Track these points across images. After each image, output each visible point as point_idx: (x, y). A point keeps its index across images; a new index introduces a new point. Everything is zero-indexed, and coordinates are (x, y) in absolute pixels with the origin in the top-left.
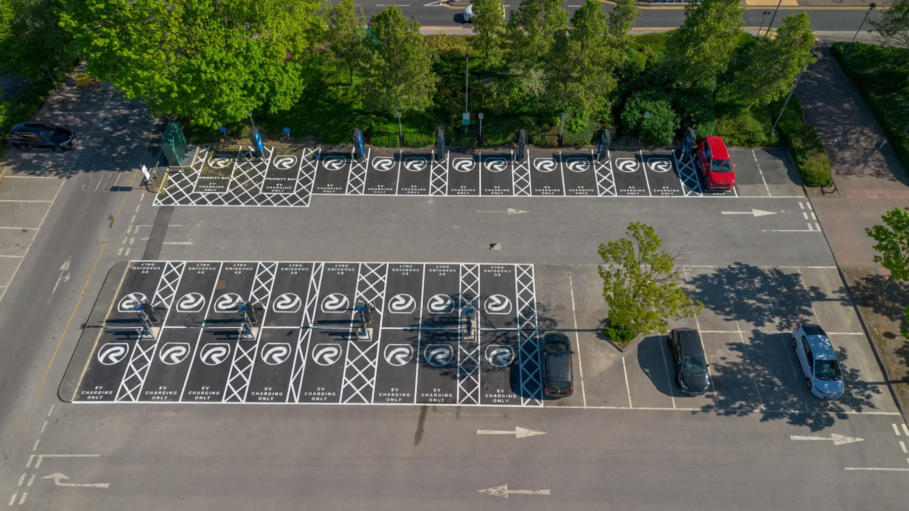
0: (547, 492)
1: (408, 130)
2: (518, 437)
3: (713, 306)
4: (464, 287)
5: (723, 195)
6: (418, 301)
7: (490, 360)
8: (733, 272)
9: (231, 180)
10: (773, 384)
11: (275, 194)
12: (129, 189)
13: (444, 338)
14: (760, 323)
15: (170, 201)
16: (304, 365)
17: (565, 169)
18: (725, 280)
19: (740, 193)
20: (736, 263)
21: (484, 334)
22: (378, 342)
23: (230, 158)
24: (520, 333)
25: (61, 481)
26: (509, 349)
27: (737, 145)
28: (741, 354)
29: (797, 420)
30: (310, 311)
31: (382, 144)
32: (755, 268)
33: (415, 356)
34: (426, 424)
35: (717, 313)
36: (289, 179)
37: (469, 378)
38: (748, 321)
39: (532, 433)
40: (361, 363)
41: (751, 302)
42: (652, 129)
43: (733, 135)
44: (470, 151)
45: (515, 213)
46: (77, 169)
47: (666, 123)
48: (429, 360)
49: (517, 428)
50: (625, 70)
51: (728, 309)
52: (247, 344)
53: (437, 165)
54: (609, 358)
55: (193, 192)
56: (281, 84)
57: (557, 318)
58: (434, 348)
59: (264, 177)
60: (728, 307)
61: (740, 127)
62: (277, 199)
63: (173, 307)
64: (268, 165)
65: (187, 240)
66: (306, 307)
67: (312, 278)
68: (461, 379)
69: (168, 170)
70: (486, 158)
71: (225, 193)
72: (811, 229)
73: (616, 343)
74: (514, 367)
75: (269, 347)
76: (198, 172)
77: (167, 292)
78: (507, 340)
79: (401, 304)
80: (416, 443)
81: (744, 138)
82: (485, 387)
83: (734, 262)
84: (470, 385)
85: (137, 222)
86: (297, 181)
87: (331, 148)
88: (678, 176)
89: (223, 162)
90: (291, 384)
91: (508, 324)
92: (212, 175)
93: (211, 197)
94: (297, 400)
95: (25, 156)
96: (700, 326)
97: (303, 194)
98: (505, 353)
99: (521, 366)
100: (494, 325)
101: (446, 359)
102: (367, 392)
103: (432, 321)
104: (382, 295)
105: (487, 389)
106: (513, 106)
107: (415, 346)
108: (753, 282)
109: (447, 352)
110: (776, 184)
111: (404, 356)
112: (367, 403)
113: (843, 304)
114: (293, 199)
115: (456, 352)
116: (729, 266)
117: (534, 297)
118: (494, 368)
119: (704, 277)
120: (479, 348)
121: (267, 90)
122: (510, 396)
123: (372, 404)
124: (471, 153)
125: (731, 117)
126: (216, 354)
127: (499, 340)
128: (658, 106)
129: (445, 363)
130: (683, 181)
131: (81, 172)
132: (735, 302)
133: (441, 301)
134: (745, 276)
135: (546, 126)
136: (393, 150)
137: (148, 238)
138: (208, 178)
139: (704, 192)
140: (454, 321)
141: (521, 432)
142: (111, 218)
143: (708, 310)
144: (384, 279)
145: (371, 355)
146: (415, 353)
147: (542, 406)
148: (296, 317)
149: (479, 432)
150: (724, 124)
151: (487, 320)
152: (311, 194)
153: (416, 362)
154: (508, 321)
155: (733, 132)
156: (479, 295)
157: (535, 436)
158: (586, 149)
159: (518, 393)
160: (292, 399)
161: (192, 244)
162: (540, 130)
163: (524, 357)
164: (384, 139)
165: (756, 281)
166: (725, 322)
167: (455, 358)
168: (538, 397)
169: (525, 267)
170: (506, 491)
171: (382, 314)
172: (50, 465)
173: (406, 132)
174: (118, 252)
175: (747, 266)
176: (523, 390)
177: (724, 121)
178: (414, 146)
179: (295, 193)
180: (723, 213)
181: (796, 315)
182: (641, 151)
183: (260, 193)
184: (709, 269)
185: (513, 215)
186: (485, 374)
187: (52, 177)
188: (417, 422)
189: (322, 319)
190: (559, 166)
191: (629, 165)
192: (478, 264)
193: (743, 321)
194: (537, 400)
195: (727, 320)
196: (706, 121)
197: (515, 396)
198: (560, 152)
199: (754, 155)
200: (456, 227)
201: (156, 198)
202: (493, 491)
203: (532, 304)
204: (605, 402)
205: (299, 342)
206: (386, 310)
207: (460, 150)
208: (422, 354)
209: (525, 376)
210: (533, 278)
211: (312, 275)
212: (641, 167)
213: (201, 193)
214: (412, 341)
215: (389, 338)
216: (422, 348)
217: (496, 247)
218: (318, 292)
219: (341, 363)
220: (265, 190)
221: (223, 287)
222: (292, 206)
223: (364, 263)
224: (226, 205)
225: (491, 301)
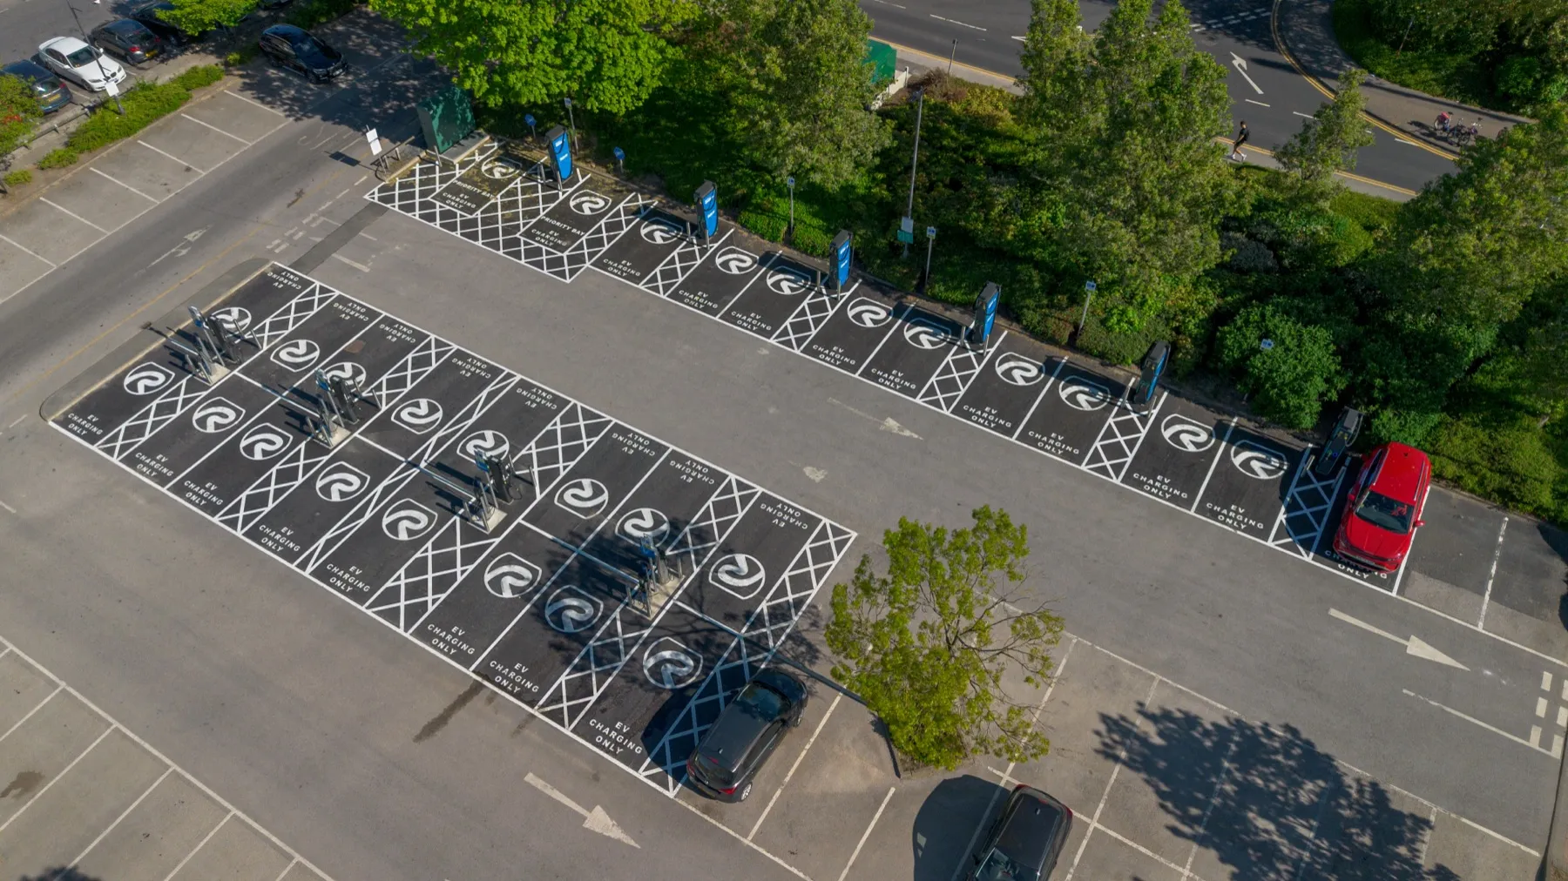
1: (808, 219)
2: (587, 825)
3: (1164, 788)
5: (1362, 578)
6: (612, 503)
7: (652, 662)
8: (1265, 740)
9: (493, 201)
11: (537, 245)
12: (352, 162)
13: (603, 586)
15: (390, 199)
16: (363, 521)
17: (1054, 390)
18: (1233, 747)
19: (1408, 591)
21: (676, 612)
22: (497, 541)
23: (517, 167)
24: (739, 642)
26: (697, 661)
27: (1472, 491)
30: (442, 441)
31: (753, 229)
32: (1329, 758)
33: (534, 593)
34: (461, 714)
35: (1163, 806)
36: (574, 231)
37: (590, 675)
38: (1223, 860)
39: (616, 833)
40: (444, 562)
41: (1262, 823)
42: (1268, 378)
43: (1470, 465)
44: (898, 294)
45: (896, 430)
46: (315, 112)
47: (1308, 376)
48: (550, 610)
49: (598, 808)
50: (1300, 251)
51: (1194, 811)
52: (316, 449)
53: (822, 295)
54: (865, 774)
55: (429, 198)
56: (615, 64)
57: (824, 651)
58: (573, 594)
59: (542, 213)
60: (1196, 807)
61: (1494, 455)
62: (533, 253)
63: (270, 351)
64: (561, 197)
65: (364, 262)
66: (440, 434)
67: (484, 394)
68: (576, 669)
69: (423, 154)
70: (917, 317)
71: (469, 217)
72: (1534, 741)
74: (680, 697)
75: (340, 469)
76: (458, 172)
77: (281, 325)
78: (705, 643)
80: (418, 738)
81: (1495, 480)
82: (604, 705)
83: (1282, 722)
85: (326, 213)
86: (584, 239)
87: (673, 208)
88: (1282, 498)
89: (504, 171)
90: (322, 541)
91: (730, 618)
92: (474, 184)
93: (445, 215)
94: (310, 568)
95: (272, 72)
96: (1102, 814)
97: (576, 260)
98: (683, 664)
99: (692, 704)
100: (705, 608)
101: (578, 624)
102: (414, 612)
103: (608, 547)
104: (563, 467)
105: (603, 711)
106: (1021, 241)
107: (548, 575)
108: (1300, 785)
109: (589, 610)
110: (1513, 607)
111: (521, 583)
112: (401, 630)
114: (555, 263)
115: (604, 619)
116: (1266, 724)
117: (814, 592)
118: (647, 682)
119: (1191, 721)
120: (646, 633)
121: (590, 66)
122: (631, 746)
123: (407, 635)
124: (897, 298)
125: (1485, 424)
126: (265, 444)
127: (693, 636)
128: (1306, 337)
129: (571, 628)
130: (1287, 511)
131: (318, 118)
132: (1225, 805)
133: (648, 522)
134: (1291, 763)
135: (1062, 299)
136: (767, 245)
137: (319, 240)
138: (465, 186)
139: (1320, 553)
140: (641, 565)
141: (599, 820)
142: (300, 194)
143: (1149, 789)
144: (589, 443)
146: (541, 584)
147: (671, 794)
148: (409, 441)
149: (530, 778)
150: (1460, 435)
151: (698, 593)
152: (588, 264)
153: (527, 602)
154: (732, 611)
155: (1476, 458)
156: (719, 542)
157: (618, 841)
158: (1122, 373)
159: (649, 749)
160: (303, 566)
161: (367, 270)
162: (1045, 302)
163: (711, 689)
164: (762, 222)
165: (1309, 786)
166: (1168, 833)
167: (594, 629)
168: (678, 775)
169: (838, 532)
171: (539, 497)
173: (802, 221)
174: (270, 243)
176: (663, 748)
177: (1463, 427)
178: (805, 252)
179: (566, 254)
180: (1334, 612)
182: (1235, 420)
183: (517, 235)
184: (1213, 711)
185: (889, 433)
186: (622, 682)
187: (279, 112)
189: (446, 462)
190: (1044, 382)
191: (1191, 435)
192: (760, 490)
193: (1212, 854)
194: (670, 779)
195: (1176, 831)
196: (1409, 408)
197: (639, 750)
198: (1066, 358)
199: (1504, 527)
200: (772, 410)
201: (376, 189)
203: (798, 603)
204: (791, 854)
205: (387, 482)
206: (551, 495)
207: (878, 286)
208: (546, 595)
209: (686, 724)
210: (837, 558)
211: (489, 389)
212: (1215, 449)
213: (438, 204)
214: (552, 565)
215: (519, 543)
216: (556, 584)
217: (815, 474)
218: (475, 417)
219: (416, 545)
220: (528, 234)
221: (356, 351)
222: (545, 271)
223: (579, 404)
224: (458, 234)
225: (733, 562)
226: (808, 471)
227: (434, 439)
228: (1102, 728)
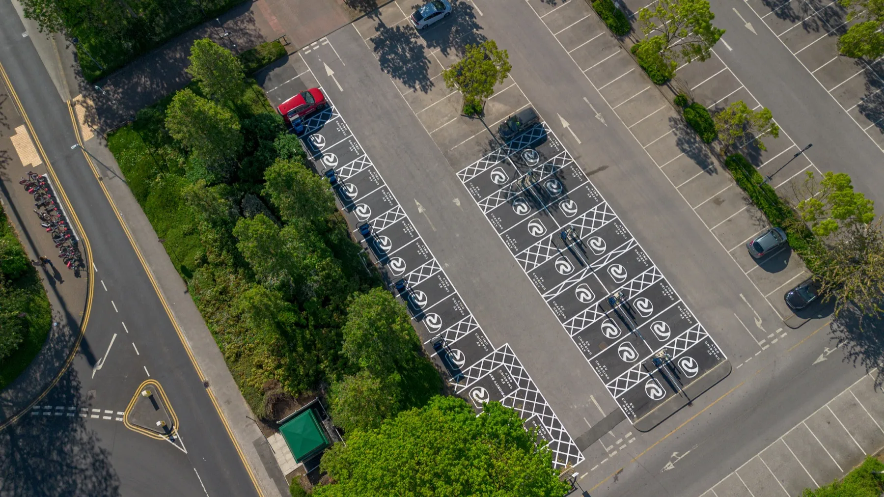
0: (585, 99)
2: (568, 124)
3: (424, 71)
4: (500, 202)
6: (528, 221)
7: (537, 160)
8: (391, 70)
10: (457, 31)
11: (513, 376)
13: (542, 192)
14: (421, 47)
15: (572, 450)
16: (612, 252)
17: (359, 197)
18: (400, 73)
19: (317, 87)
20: (382, 70)
22: (569, 223)
24: (509, 155)
25: (758, 320)
26: (523, 155)
27: (268, 102)
28: (448, 49)
29: (472, 16)
30: (579, 277)
32: (380, 61)
33: (563, 199)
34: (595, 168)
35: (428, 68)
36: (493, 379)
37: (555, 164)
39: (562, 119)
40: (588, 223)
41: (408, 55)
44: (381, 269)
45: (421, 206)
48: (560, 190)
49: (564, 127)
51: (421, 64)
52: (625, 293)
53: (409, 284)
54: (493, 105)
55: (554, 440)
57: (487, 142)
58: (553, 193)
59: (503, 400)
61: (255, 102)
62: (516, 371)
63: (638, 361)
65: (592, 402)
66: (578, 281)
67: (558, 293)
68: (559, 167)
70: (382, 253)
71: (537, 415)
72: (327, 42)
73: (482, 106)
74: (533, 146)
75: (618, 279)
77: (634, 376)
78: (519, 160)
79: (537, 229)
80: (607, 167)
81: (261, 99)
82: (554, 154)
83: (382, 73)
84: (559, 161)
85: (605, 454)
86: (491, 371)
87: (444, 373)
88: (322, 127)
90: (627, 250)
91: (509, 164)
93: (547, 421)
94: (632, 240)
97: (499, 357)
98: (528, 156)
99: (529, 143)
100: (514, 171)
101: (554, 183)
102: (601, 208)
103: (535, 204)
104: (539, 244)
105: (554, 152)
107: (557, 203)
108: (392, 59)
109: (548, 184)
110: (295, 71)
111: (567, 204)
112: (607, 203)
113: (380, 14)
114: (509, 360)
115: (545, 180)
116: (387, 73)
117: (480, 160)
119: (405, 83)
120: (534, 170)
122: (550, 139)
123: (605, 201)
124: (383, 268)
126: (643, 306)
127: (522, 163)
129: (556, 182)
130: (325, 122)
132: (413, 63)
133: (519, 208)
134: (389, 64)
136: (415, 325)
137: (610, 432)
139: (329, 106)
140: (528, 193)
141: (565, 124)
142: (616, 479)
143: (428, 72)
144: (527, 251)
145: (580, 221)
146: (561, 200)
147: (544, 122)
148: (590, 281)
149: (580, 142)
151: (514, 176)
152: (495, 351)
153: (567, 196)
154: (507, 166)
156: (500, 190)
157: (562, 117)
159: (546, 137)
160: (634, 243)
161: (592, 397)
163: (523, 145)
165: (390, 57)
167: (549, 178)
168: (541, 126)
169: (462, 177)
170: (598, 115)
171: (551, 235)
172: (759, 335)
174: (634, 441)
175: (382, 64)
176: (542, 135)
179: (502, 363)
180: (342, 90)
181: (403, 33)
182: (311, 158)
183: (520, 388)
184: (397, 83)
185: (424, 206)
186: (547, 158)
188: (596, 174)
189: (580, 265)
190: (358, 203)
191: (329, 160)
192: (478, 204)
193: (425, 55)
194: (543, 126)
195: (430, 62)
197: (548, 137)
198: (343, 209)
199: (268, 92)
200: (458, 235)
201: (578, 463)
202: (602, 120)
203: (486, 159)
204: (521, 95)
205: (602, 266)
206: (548, 234)
207: (385, 277)
208: (560, 196)
209: (533, 138)
210: (467, 168)
211: (556, 295)
212: (326, 152)
213: (550, 433)
214: (556, 207)
215: (563, 220)
216: (556, 198)
217: (457, 202)
218: (564, 283)
219: (596, 234)
220: (515, 387)
221: (604, 343)
222: (515, 356)
223: (524, 271)
224: (546, 404)
225: (499, 181)
226: (458, 204)
227: (582, 278)
228: (429, 91)
